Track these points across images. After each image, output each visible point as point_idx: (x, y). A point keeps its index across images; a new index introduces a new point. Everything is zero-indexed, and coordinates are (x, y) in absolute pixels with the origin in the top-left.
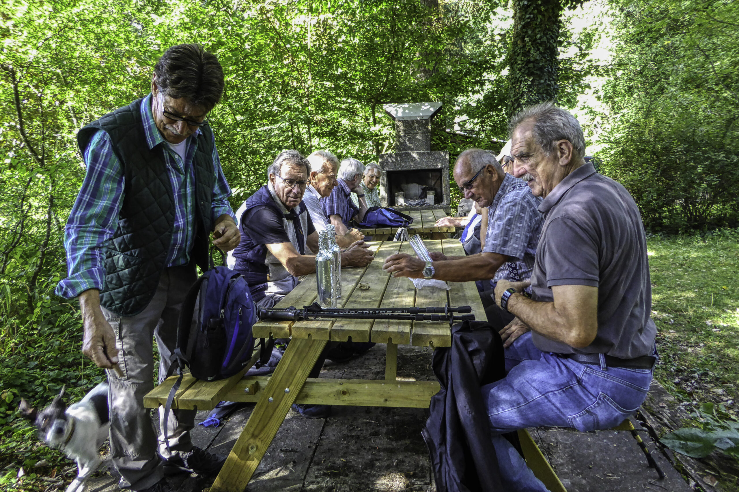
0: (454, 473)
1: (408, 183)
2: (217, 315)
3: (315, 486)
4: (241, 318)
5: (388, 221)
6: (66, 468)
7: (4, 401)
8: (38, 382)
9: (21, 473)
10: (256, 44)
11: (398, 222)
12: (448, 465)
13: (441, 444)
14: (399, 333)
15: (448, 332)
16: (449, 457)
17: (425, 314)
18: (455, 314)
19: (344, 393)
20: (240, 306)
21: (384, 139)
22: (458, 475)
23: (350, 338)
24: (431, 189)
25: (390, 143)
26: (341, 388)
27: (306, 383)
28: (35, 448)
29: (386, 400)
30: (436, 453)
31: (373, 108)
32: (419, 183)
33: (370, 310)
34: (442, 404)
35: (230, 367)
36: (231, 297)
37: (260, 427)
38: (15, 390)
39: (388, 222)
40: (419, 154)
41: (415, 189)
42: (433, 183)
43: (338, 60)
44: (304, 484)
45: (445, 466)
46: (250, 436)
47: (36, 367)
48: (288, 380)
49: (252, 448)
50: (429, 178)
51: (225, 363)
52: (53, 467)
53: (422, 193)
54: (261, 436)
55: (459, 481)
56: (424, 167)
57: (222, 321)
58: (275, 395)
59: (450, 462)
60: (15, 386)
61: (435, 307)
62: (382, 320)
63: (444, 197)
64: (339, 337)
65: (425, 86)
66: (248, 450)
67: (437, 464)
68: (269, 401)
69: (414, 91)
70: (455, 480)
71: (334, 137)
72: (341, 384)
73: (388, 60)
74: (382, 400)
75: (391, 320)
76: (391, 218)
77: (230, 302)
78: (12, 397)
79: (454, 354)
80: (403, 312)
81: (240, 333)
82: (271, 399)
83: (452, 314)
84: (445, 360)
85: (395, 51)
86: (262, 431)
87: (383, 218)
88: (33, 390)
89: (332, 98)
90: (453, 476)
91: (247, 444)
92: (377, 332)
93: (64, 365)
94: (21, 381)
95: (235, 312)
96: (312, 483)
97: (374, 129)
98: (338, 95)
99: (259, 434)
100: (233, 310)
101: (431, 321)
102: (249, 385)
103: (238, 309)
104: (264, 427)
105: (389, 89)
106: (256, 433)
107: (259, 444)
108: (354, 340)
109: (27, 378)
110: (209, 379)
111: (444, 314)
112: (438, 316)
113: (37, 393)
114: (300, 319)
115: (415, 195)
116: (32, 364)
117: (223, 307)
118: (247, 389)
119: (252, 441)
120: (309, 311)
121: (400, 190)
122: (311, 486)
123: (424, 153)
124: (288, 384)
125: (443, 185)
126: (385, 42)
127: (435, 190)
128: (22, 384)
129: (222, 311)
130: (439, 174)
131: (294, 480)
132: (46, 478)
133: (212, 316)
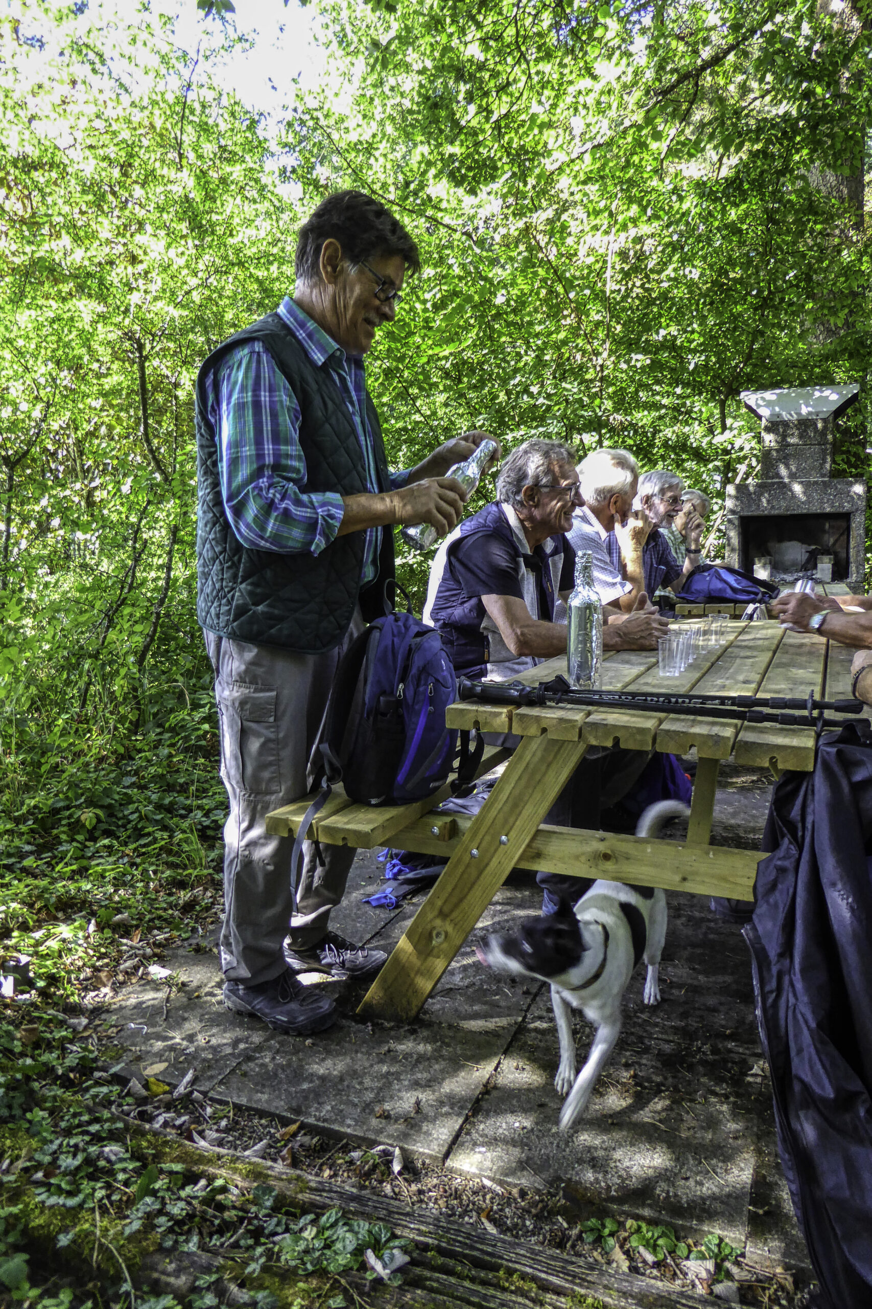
0: (805, 1009)
1: (781, 540)
2: (392, 692)
3: (545, 1025)
4: (431, 701)
5: (729, 591)
6: (156, 932)
7: (84, 825)
8: (132, 807)
9: (92, 927)
10: (515, 292)
11: (749, 593)
12: (795, 995)
13: (781, 955)
14: (710, 736)
15: (810, 743)
16: (798, 975)
17: (767, 710)
18: (829, 714)
19: (606, 857)
20: (431, 679)
21: (740, 460)
22: (813, 1012)
23: (617, 741)
24: (826, 552)
25: (750, 466)
26: (602, 847)
27: (538, 832)
28: (117, 898)
29: (684, 879)
30: (769, 970)
31: (723, 404)
32: (803, 541)
33: (658, 695)
34: (791, 878)
35: (409, 786)
36: (418, 662)
37: (454, 900)
38: (98, 811)
39: (729, 593)
40: (807, 486)
41: (795, 551)
42: (832, 541)
43: (661, 316)
44: (525, 1017)
45: (789, 997)
46: (436, 912)
47: (133, 785)
48: (506, 821)
49: (438, 935)
50: (824, 531)
51: (400, 777)
52: (137, 927)
53: (808, 561)
54: (454, 915)
55: (813, 1025)
56: (815, 509)
57: (399, 703)
58: (484, 844)
59: (799, 986)
60: (101, 807)
61: (788, 697)
62: (683, 717)
63: (853, 567)
64: (596, 737)
65: (826, 358)
66: (430, 938)
67: (771, 992)
68: (472, 856)
69: (805, 367)
70: (806, 1022)
71: (645, 456)
72: (603, 840)
73: (756, 309)
74: (677, 878)
75: (700, 718)
76: (735, 585)
77: (414, 671)
78: (94, 821)
79: (820, 783)
80: (723, 704)
81: (429, 728)
82: (475, 852)
83: (821, 714)
84: (802, 793)
85: (770, 292)
86: (456, 905)
87: (720, 585)
88: (125, 817)
89: (647, 387)
90: (803, 1015)
91: (429, 927)
92: (667, 732)
93: (170, 788)
94: (109, 801)
95: (421, 689)
96: (540, 1018)
97: (720, 439)
98: (658, 382)
99: (452, 911)
100: (418, 685)
101: (779, 726)
102: (440, 823)
103: (426, 685)
104: (461, 900)
105: (755, 366)
106: (446, 909)
107: (450, 929)
108: (623, 746)
109: (117, 797)
110: (373, 801)
111: (805, 713)
112: (792, 716)
113: (129, 822)
114: (531, 703)
115: (794, 564)
116: (128, 781)
117: (403, 680)
118: (436, 830)
119: (438, 922)
120: (547, 689)
121: (764, 552)
122: (538, 1024)
123: (816, 483)
124: (507, 827)
125: (852, 543)
126: (749, 276)
127: (836, 554)
128: (110, 806)
129: (401, 686)
130: (844, 524)
131: (509, 1008)
132: (124, 941)
133: (384, 693)
